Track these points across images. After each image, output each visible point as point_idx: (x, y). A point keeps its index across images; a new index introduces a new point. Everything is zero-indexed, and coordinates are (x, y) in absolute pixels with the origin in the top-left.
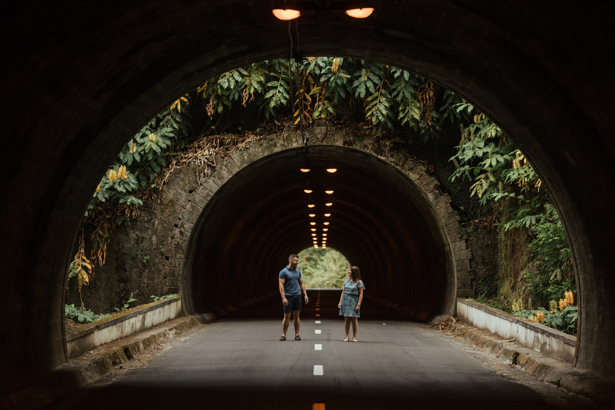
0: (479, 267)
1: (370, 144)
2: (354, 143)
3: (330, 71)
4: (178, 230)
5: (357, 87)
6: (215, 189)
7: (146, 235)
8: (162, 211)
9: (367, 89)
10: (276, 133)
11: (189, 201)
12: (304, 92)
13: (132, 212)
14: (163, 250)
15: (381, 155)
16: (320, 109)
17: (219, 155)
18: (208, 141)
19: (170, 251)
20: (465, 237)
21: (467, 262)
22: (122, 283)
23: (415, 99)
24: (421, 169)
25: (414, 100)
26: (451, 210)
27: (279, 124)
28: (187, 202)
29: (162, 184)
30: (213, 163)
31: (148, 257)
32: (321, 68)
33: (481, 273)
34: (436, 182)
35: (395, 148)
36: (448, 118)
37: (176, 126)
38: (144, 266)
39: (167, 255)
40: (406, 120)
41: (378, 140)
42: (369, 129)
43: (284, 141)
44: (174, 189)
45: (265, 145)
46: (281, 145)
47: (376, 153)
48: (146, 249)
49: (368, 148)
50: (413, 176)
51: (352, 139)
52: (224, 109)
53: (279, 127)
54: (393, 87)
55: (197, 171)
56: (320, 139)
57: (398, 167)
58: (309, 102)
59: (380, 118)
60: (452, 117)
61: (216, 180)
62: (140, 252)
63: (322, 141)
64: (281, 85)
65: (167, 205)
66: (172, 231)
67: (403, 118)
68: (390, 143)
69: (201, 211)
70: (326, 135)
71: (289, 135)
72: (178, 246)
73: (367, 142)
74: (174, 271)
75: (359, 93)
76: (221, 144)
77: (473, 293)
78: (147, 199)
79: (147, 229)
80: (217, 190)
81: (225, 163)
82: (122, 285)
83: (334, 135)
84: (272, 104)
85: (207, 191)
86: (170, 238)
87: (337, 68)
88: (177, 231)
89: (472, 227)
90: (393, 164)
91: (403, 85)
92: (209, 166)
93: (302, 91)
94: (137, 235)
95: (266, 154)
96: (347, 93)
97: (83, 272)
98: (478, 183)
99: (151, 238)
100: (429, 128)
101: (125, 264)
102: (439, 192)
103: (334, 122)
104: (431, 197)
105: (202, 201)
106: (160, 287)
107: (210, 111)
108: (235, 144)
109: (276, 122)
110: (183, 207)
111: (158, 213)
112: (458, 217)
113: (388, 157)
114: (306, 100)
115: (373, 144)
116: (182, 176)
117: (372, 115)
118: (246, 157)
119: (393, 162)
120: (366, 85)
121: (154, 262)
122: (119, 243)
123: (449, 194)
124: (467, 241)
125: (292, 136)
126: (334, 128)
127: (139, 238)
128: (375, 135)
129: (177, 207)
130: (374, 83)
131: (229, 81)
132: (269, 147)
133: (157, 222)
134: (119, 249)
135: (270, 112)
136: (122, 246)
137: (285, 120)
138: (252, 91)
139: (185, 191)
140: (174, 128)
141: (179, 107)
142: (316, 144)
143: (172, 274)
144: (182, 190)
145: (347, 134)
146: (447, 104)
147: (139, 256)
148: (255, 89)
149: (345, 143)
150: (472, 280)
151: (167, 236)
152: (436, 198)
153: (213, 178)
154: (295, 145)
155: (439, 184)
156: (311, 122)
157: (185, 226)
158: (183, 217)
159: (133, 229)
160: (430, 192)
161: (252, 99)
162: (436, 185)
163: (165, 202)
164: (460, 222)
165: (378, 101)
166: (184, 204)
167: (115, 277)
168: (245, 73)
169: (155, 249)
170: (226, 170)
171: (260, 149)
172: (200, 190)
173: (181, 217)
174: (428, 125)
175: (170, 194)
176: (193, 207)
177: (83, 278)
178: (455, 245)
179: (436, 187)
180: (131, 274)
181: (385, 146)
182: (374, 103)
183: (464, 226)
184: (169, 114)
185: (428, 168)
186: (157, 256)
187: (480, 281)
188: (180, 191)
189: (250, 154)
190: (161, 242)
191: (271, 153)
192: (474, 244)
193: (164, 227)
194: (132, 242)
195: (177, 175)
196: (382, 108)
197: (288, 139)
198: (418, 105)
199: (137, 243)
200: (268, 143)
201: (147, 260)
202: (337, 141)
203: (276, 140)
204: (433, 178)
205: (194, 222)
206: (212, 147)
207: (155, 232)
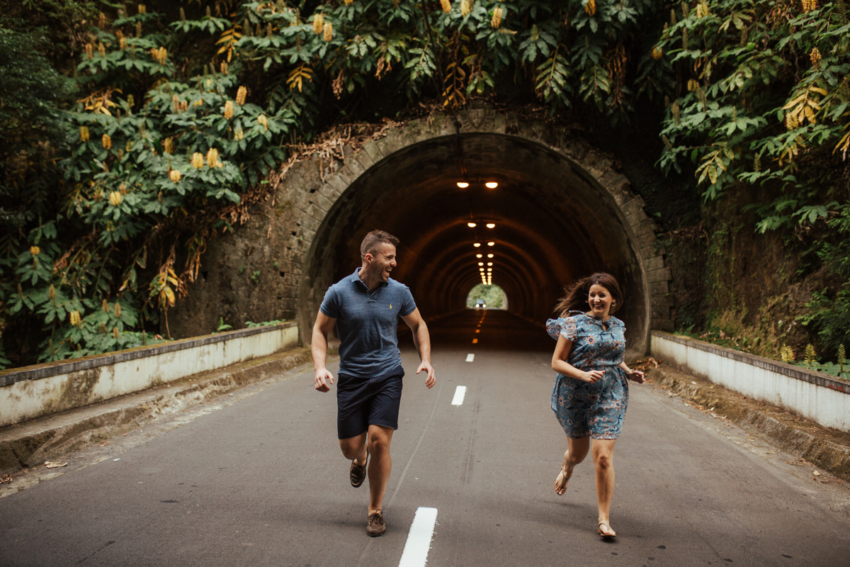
0: (680, 291)
1: (540, 131)
2: (520, 130)
3: (489, 27)
4: (296, 238)
5: (526, 49)
6: (343, 187)
7: (256, 245)
8: (277, 215)
9: (538, 50)
10: (421, 117)
11: (311, 203)
12: (456, 66)
13: (239, 217)
14: (276, 263)
15: (554, 146)
16: (476, 82)
17: (348, 145)
18: (337, 131)
19: (286, 264)
20: (662, 252)
21: (665, 285)
22: (227, 303)
23: (602, 67)
24: (606, 165)
25: (600, 68)
26: (644, 216)
27: (424, 106)
28: (308, 204)
29: (278, 181)
30: (341, 155)
31: (258, 273)
32: (477, 22)
33: (682, 299)
34: (626, 181)
35: (572, 138)
36: (645, 94)
37: (298, 111)
38: (253, 282)
39: (283, 270)
40: (590, 94)
41: (550, 127)
42: (539, 112)
43: (430, 127)
44: (293, 188)
45: (406, 132)
46: (427, 132)
47: (548, 142)
48: (257, 263)
49: (537, 137)
50: (595, 173)
51: (516, 124)
52: (355, 88)
53: (424, 110)
54: (574, 49)
55: (321, 165)
56: (476, 125)
57: (576, 161)
58: (462, 76)
59: (555, 89)
60: (651, 92)
61: (345, 176)
62: (249, 266)
63: (478, 128)
64: (426, 53)
65: (283, 207)
66: (288, 240)
67: (585, 92)
68: (566, 130)
69: (324, 216)
70: (483, 119)
71: (436, 120)
72: (296, 259)
73: (536, 128)
74: (290, 290)
75: (528, 56)
76: (354, 134)
77: (672, 325)
78: (259, 200)
79: (258, 237)
80: (345, 188)
81: (355, 155)
82: (227, 306)
83: (493, 120)
84: (414, 76)
85: (332, 190)
86: (286, 249)
87: (499, 21)
88: (294, 240)
89: (671, 240)
90: (569, 157)
91: (587, 46)
92: (335, 158)
93: (453, 65)
94: (246, 245)
95: (407, 143)
96: (511, 59)
97: (168, 289)
98: (710, 162)
99: (262, 249)
100: (619, 108)
101: (230, 281)
102: (629, 193)
103: (494, 104)
104: (618, 199)
105: (326, 203)
106: (273, 309)
107: (337, 88)
108: (370, 133)
109: (421, 105)
110: (303, 210)
111: (271, 217)
112: (653, 227)
113: (563, 149)
114: (459, 75)
115: (544, 132)
116: (302, 171)
117: (544, 87)
118: (382, 148)
119: (570, 154)
120: (537, 46)
121: (266, 278)
122: (224, 254)
123: (643, 197)
124: (664, 257)
125: (441, 121)
126: (494, 111)
127: (248, 249)
128: (546, 119)
129: (296, 211)
130: (548, 44)
131: (359, 47)
132: (411, 135)
133: (270, 229)
134: (224, 262)
135: (412, 90)
136: (228, 259)
137: (432, 103)
138: (388, 59)
139: (306, 190)
140: (295, 113)
141: (300, 86)
142: (471, 131)
143: (288, 294)
144: (302, 188)
145: (511, 118)
146: (644, 74)
147: (248, 271)
148: (393, 57)
149: (508, 130)
150: (671, 308)
151: (283, 246)
152: (625, 201)
153: (340, 174)
154: (444, 133)
155: (629, 183)
156: (464, 103)
157: (305, 234)
158: (302, 222)
159: (241, 237)
160: (617, 194)
161: (388, 69)
162: (625, 184)
163: (281, 204)
164: (656, 232)
165: (552, 70)
166: (304, 206)
167: (219, 296)
168: (381, 38)
169: (268, 262)
170: (357, 163)
171: (400, 138)
172: (324, 189)
173: (299, 223)
174: (617, 103)
175: (287, 194)
176: (315, 210)
177: (167, 297)
178: (649, 262)
179: (625, 187)
180: (237, 294)
181: (560, 134)
182: (548, 71)
183: (661, 238)
184: (290, 97)
185: (614, 163)
186: (269, 272)
187: (681, 310)
188: (299, 190)
189: (386, 144)
190: (275, 254)
191: (413, 143)
192: (674, 261)
193: (279, 235)
194: (240, 254)
195: (297, 171)
196: (557, 76)
197: (435, 125)
198: (606, 73)
199: (246, 255)
200: (410, 130)
201: (256, 276)
202: (498, 127)
203: (420, 126)
204: (620, 176)
205: (316, 229)
206: (342, 137)
207: (268, 241)
